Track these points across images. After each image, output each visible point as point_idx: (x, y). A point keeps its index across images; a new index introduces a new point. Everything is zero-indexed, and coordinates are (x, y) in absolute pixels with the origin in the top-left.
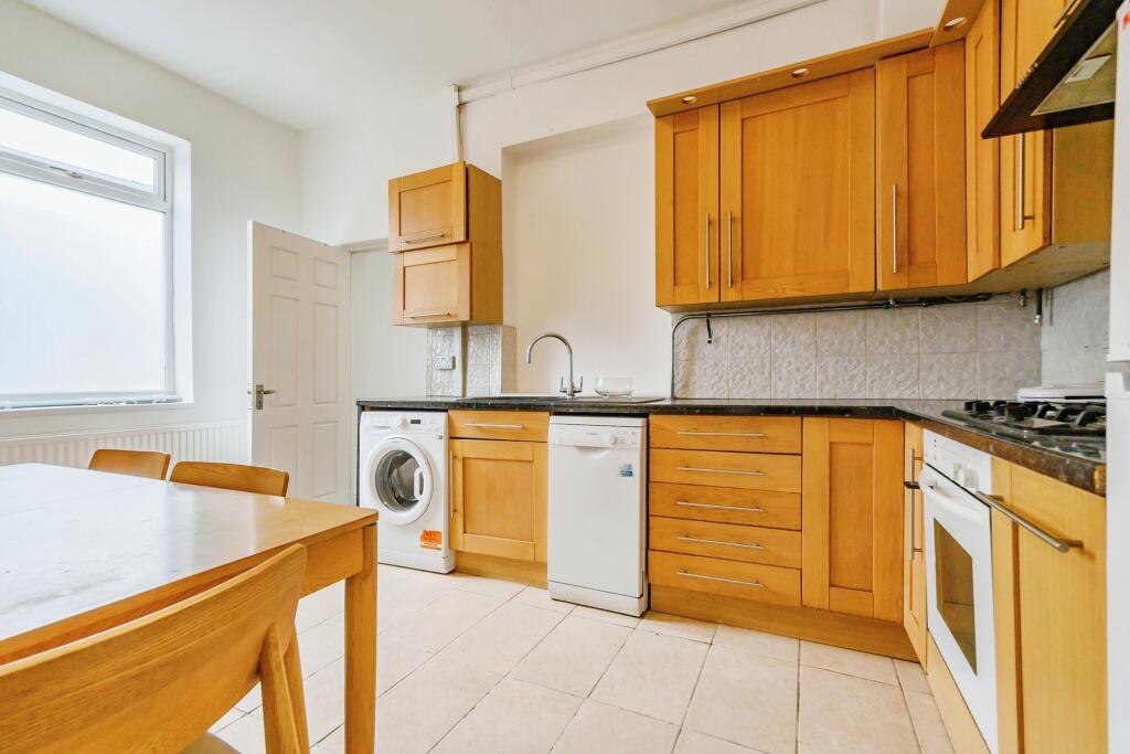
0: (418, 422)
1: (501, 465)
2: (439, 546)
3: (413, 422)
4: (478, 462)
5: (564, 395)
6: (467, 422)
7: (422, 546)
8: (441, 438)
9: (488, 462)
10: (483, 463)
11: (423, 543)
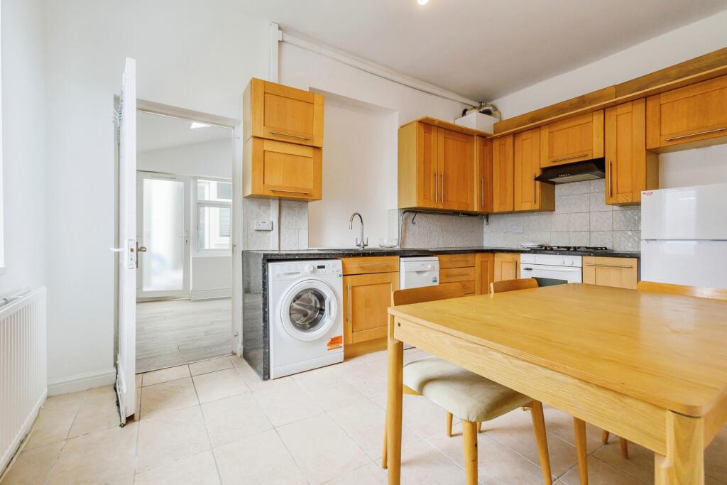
0: (323, 267)
1: (373, 287)
2: (341, 345)
3: (319, 267)
4: (361, 288)
5: (358, 248)
6: (354, 264)
7: (329, 350)
8: (340, 276)
9: (367, 287)
10: (364, 288)
11: (329, 347)
